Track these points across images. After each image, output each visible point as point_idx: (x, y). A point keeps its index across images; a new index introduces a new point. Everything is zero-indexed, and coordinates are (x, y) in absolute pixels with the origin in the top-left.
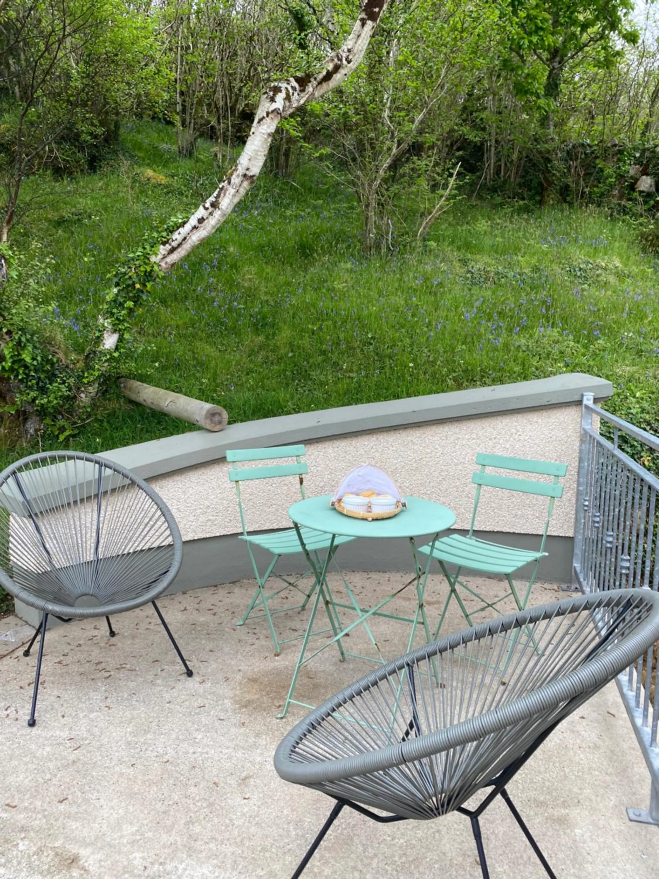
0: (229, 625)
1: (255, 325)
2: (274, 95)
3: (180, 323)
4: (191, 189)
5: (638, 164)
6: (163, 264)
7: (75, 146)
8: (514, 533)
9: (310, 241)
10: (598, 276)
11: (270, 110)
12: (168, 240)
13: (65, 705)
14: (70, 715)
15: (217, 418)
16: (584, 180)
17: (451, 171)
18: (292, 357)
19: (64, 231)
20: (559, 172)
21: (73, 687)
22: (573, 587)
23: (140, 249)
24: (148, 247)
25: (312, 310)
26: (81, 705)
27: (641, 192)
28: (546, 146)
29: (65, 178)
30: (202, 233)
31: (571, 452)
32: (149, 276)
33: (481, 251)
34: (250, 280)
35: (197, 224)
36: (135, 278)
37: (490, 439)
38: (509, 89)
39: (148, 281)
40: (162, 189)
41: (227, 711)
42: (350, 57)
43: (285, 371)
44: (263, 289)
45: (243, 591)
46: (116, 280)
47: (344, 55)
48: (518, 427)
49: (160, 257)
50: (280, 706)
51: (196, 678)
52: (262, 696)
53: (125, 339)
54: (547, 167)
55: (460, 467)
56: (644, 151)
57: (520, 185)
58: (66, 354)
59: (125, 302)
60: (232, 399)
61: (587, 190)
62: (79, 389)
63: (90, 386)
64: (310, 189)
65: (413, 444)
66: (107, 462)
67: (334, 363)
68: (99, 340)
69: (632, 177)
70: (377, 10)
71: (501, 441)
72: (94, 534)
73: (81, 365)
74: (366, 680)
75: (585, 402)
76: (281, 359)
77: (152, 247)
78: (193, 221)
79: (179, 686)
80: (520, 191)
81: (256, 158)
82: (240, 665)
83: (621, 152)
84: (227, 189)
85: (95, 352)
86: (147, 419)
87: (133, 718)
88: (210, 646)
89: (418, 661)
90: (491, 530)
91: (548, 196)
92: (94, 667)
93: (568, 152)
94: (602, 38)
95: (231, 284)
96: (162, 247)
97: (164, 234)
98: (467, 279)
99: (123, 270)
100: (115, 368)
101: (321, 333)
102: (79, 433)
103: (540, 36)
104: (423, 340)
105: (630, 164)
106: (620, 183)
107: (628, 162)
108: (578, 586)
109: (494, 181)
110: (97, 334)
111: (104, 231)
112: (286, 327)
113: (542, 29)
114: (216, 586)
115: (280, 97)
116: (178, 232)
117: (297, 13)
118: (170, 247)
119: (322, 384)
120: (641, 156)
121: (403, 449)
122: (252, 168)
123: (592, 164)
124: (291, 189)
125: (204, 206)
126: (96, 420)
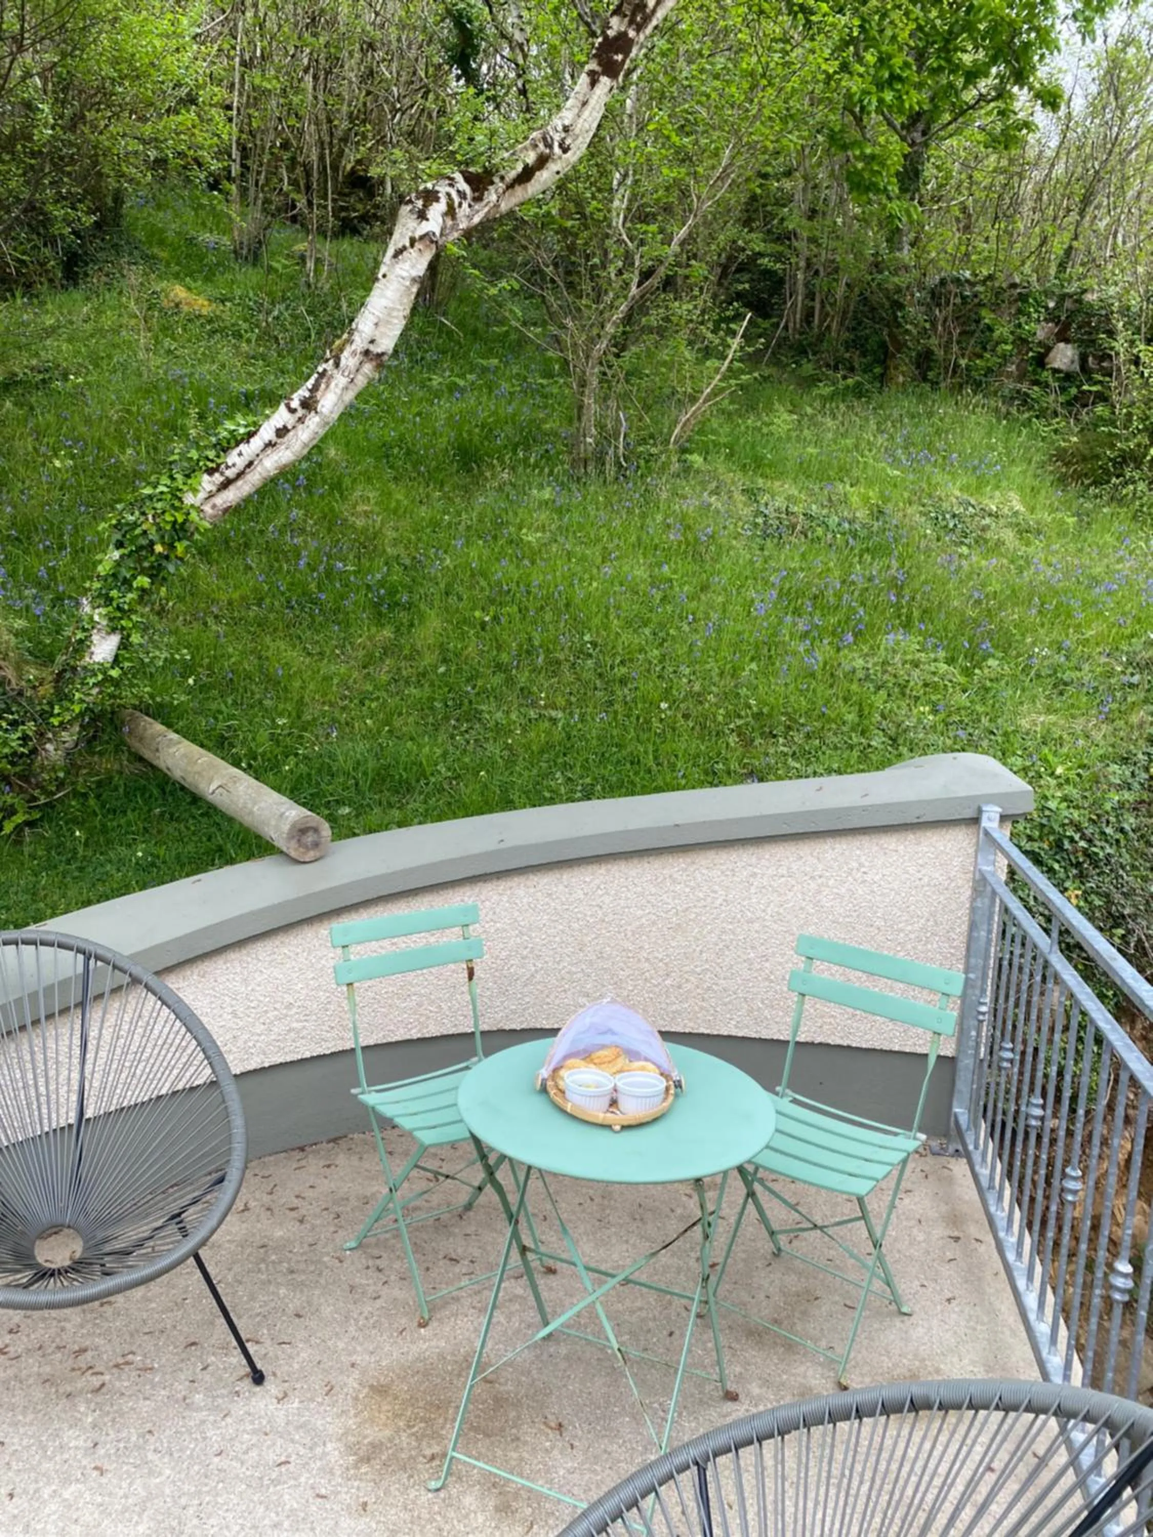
0: (330, 1248)
1: (376, 605)
2: (425, 206)
3: (236, 596)
4: (257, 326)
5: (1052, 320)
6: (207, 508)
7: (39, 234)
8: (849, 1047)
9: (476, 439)
10: (984, 529)
11: (417, 236)
12: (219, 465)
13: (14, 1466)
14: (25, 1491)
15: (310, 838)
16: (958, 342)
17: (733, 326)
18: (444, 674)
19: (15, 404)
20: (916, 326)
21: (30, 1417)
22: (951, 1149)
23: (165, 480)
24: (179, 477)
25: (483, 583)
26: (46, 1465)
27: (1056, 371)
28: (896, 279)
29: (18, 294)
30: (284, 455)
31: (954, 906)
32: (181, 530)
33: (781, 475)
34: (366, 514)
35: (274, 439)
36: (153, 535)
37: (812, 878)
38: (833, 170)
39: (179, 540)
40: (202, 325)
41: (331, 1472)
42: (568, 142)
43: (431, 699)
44: (391, 534)
45: (355, 1160)
46: (118, 536)
47: (557, 137)
48: (863, 859)
49: (202, 495)
50: (433, 1458)
51: (271, 1386)
52: (398, 1431)
53: (131, 645)
54: (896, 317)
55: (756, 926)
56: (1062, 298)
57: (847, 346)
58: (18, 668)
59: (134, 577)
60: (332, 756)
61: (963, 362)
62: (42, 735)
63: (65, 729)
64: (475, 332)
65: (674, 881)
66: (100, 952)
67: (522, 689)
68: (82, 646)
69: (1040, 344)
70: (619, 57)
71: (831, 882)
72: (74, 1098)
73: (47, 690)
74: (617, 1499)
75: (985, 823)
76: (424, 675)
77: (188, 476)
78: (267, 432)
79: (238, 1408)
80: (847, 355)
81: (388, 322)
82: (355, 1352)
83: (1023, 298)
84: (332, 376)
85: (74, 669)
86: (172, 793)
87: (150, 1497)
88: (295, 1302)
89: (716, 1455)
90: (809, 1040)
91: (896, 368)
92: (70, 1363)
93: (933, 293)
94: (999, 96)
95: (331, 521)
96: (206, 477)
97: (211, 454)
98: (756, 525)
99: (131, 518)
100: (112, 696)
101: (498, 629)
102: (41, 819)
103: (898, 91)
104: (682, 650)
105: (1038, 320)
106: (1019, 353)
107: (1035, 316)
108: (960, 1148)
109: (801, 334)
110: (80, 635)
111: (93, 409)
112: (433, 613)
113: (900, 79)
114: (302, 1149)
115: (437, 210)
116: (236, 452)
117: (461, 16)
118: (222, 479)
119: (500, 730)
120: (1057, 307)
121: (653, 890)
122: (378, 340)
123: (974, 316)
124: (440, 331)
125: (288, 406)
126: (75, 794)
